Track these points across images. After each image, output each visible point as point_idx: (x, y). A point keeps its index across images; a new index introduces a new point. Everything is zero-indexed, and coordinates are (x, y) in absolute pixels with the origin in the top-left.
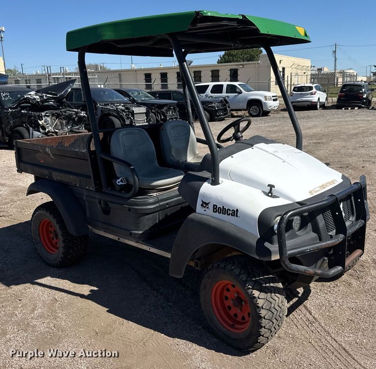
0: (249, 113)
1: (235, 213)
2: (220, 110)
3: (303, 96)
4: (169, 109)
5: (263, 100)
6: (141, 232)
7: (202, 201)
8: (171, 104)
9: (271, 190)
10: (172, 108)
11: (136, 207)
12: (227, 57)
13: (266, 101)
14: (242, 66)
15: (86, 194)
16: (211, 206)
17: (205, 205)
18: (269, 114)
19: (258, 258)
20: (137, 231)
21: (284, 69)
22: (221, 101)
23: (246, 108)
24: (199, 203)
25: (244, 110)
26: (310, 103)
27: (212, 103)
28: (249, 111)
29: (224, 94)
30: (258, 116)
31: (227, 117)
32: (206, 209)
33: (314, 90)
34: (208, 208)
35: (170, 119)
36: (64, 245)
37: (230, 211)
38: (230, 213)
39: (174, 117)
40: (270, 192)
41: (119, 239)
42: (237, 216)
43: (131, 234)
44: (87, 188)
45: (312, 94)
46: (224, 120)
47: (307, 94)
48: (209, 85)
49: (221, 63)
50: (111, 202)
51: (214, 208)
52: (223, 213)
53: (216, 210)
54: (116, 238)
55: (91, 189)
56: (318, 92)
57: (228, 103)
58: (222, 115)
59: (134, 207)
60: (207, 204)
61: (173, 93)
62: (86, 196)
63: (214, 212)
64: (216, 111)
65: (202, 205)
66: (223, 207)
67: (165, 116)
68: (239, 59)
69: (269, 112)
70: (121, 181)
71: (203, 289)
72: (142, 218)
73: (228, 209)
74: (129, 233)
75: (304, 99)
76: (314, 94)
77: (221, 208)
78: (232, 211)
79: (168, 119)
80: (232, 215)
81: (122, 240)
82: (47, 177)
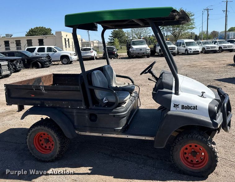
0: (62, 63)
1: (195, 108)
2: (47, 61)
3: (87, 53)
4: (18, 62)
5: (69, 56)
6: (121, 128)
7: (174, 104)
8: (18, 59)
9: (203, 94)
10: (19, 61)
11: (119, 114)
12: (31, 33)
13: (71, 56)
14: (45, 38)
15: (75, 112)
16: (180, 106)
17: (176, 106)
18: (72, 63)
19: (214, 128)
20: (119, 127)
21: (68, 39)
22: (47, 57)
23: (60, 60)
24: (172, 105)
25: (59, 61)
26: (91, 57)
27: (42, 58)
28: (62, 61)
29: (46, 52)
30: (67, 64)
31: (51, 65)
32: (177, 108)
33: (92, 50)
34: (178, 107)
35: (18, 68)
36: (60, 146)
37: (192, 107)
38: (192, 109)
39: (20, 66)
40: (202, 95)
41: (102, 135)
42: (196, 109)
43: (115, 130)
44: (78, 107)
45: (91, 52)
46: (49, 67)
47: (89, 52)
48: (36, 48)
49: (28, 36)
50: (98, 114)
51: (182, 107)
52: (188, 109)
53: (184, 108)
54: (101, 135)
55: (82, 108)
56: (94, 51)
57: (50, 57)
58: (48, 64)
59: (117, 114)
60: (178, 105)
61: (16, 53)
62: (76, 113)
63: (182, 109)
64: (45, 62)
65: (174, 106)
66: (188, 105)
67: (16, 66)
68: (39, 34)
69: (72, 62)
70: (105, 100)
71: (176, 151)
72: (122, 120)
73: (191, 107)
74: (113, 130)
75: (87, 55)
76: (92, 52)
77: (186, 106)
78: (193, 107)
79: (17, 68)
80: (193, 109)
81: (105, 135)
82: (39, 105)
